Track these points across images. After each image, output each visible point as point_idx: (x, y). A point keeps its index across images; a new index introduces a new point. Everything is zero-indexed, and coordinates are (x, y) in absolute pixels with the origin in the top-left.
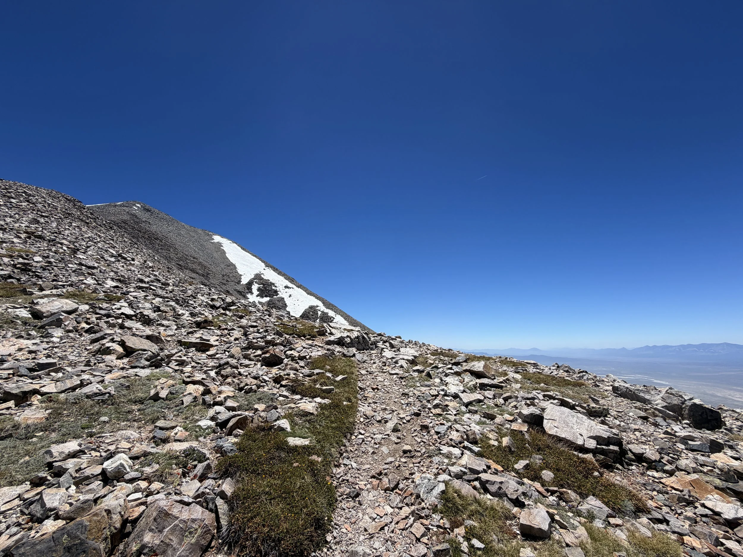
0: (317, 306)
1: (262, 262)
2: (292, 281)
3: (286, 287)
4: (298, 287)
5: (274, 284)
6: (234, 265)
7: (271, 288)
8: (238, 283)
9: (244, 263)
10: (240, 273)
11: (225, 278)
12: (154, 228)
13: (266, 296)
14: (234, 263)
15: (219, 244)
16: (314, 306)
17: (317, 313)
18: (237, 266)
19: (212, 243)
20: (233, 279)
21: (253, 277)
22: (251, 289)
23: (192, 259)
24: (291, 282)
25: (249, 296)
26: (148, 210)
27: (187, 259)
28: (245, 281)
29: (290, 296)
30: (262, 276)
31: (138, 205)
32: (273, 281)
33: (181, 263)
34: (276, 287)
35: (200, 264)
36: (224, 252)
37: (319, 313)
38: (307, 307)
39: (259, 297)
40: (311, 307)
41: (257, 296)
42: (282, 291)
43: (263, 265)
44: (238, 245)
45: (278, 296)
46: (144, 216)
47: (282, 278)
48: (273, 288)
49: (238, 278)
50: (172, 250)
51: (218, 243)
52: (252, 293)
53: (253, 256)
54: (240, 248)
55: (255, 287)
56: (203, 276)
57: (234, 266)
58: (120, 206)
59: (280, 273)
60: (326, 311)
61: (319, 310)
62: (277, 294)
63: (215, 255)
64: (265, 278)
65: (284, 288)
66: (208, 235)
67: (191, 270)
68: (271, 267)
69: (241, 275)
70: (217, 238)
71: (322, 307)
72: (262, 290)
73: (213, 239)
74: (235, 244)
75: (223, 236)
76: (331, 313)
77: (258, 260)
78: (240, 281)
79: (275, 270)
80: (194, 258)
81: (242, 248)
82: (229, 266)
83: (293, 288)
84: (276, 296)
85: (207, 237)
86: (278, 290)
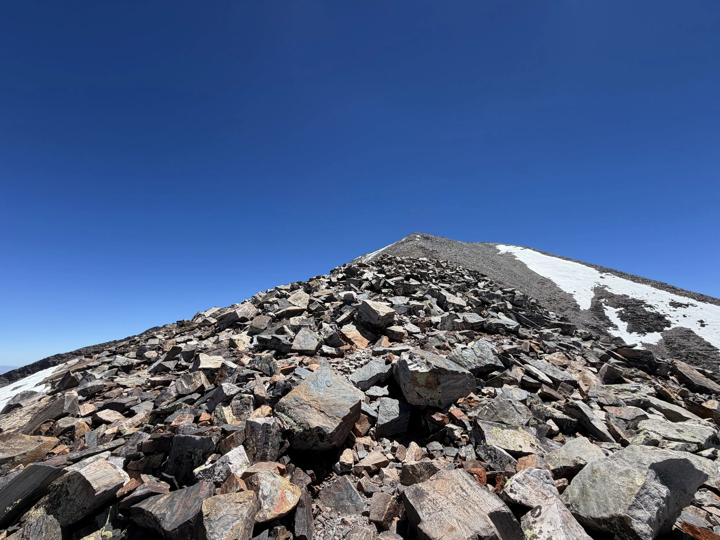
2: (673, 290)
3: (674, 304)
4: (703, 301)
5: (642, 302)
6: (550, 280)
8: (576, 310)
9: (561, 273)
14: (546, 276)
15: (510, 256)
18: (555, 279)
19: (500, 255)
21: (593, 295)
22: (608, 319)
25: (614, 332)
26: (428, 238)
28: (583, 304)
29: (703, 324)
30: (606, 289)
31: (418, 236)
32: (638, 297)
34: (651, 306)
36: (523, 265)
39: (636, 334)
41: (630, 331)
42: (672, 314)
44: (534, 250)
45: (673, 326)
46: (428, 245)
48: (648, 309)
49: (571, 301)
51: (507, 253)
52: (615, 326)
54: (539, 254)
55: (612, 315)
57: (548, 280)
58: (407, 241)
59: (634, 279)
63: (514, 270)
64: (615, 292)
65: (672, 308)
66: (490, 247)
68: (609, 271)
69: (571, 295)
70: (503, 248)
72: (630, 319)
73: (499, 251)
74: (528, 250)
75: (507, 244)
78: (577, 306)
79: (621, 275)
81: (541, 253)
82: (544, 284)
83: (692, 305)
84: (669, 326)
85: (491, 250)
86: (661, 313)
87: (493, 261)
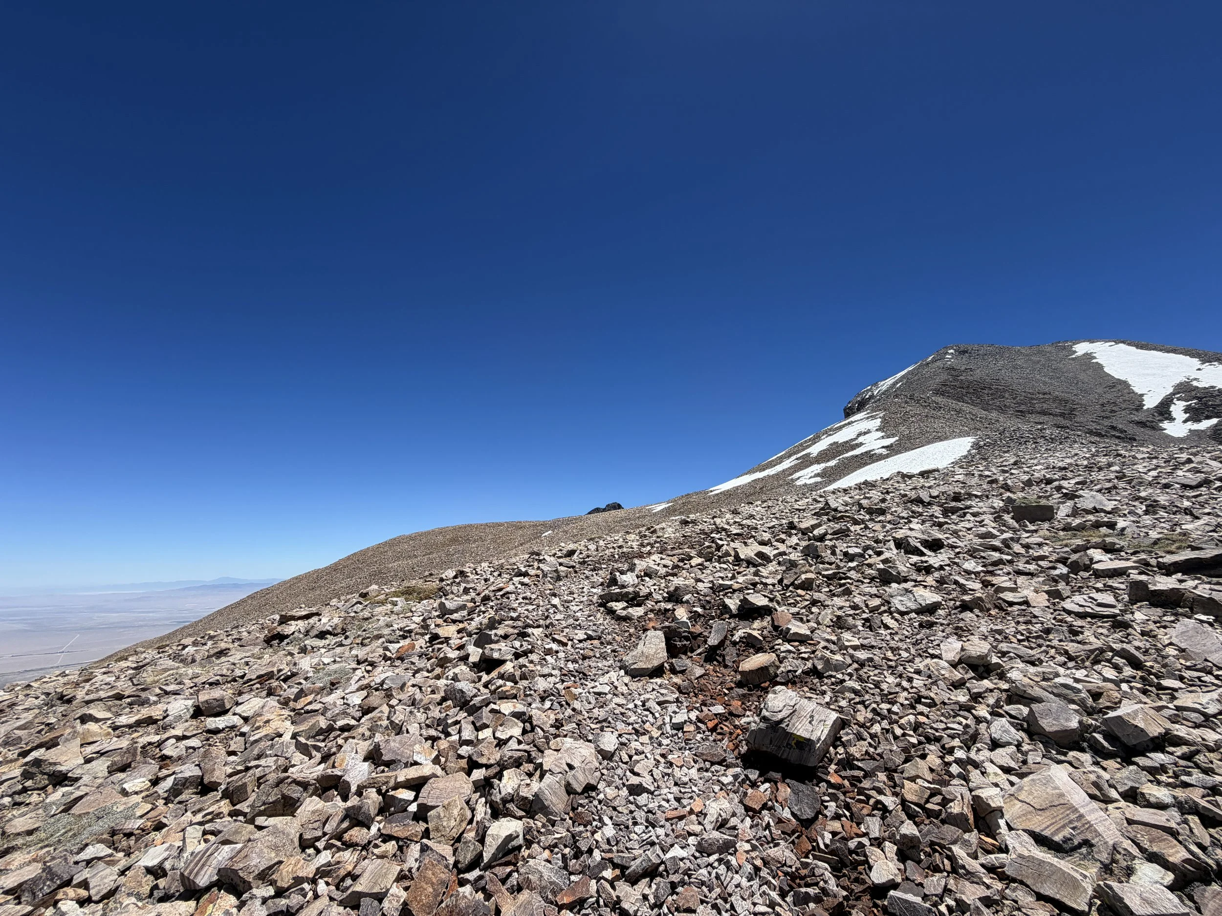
1: (1193, 357)
6: (1126, 382)
8: (1137, 410)
9: (1146, 372)
10: (1138, 390)
11: (1108, 408)
12: (978, 374)
13: (1208, 417)
14: (1124, 377)
15: (1088, 357)
18: (1133, 379)
19: (1073, 359)
20: (1123, 406)
21: (1170, 390)
22: (1170, 413)
23: (1041, 396)
25: (1165, 425)
26: (966, 352)
27: (1032, 399)
28: (1150, 402)
30: (1195, 383)
31: (952, 351)
33: (1023, 408)
35: (1055, 399)
36: (1100, 367)
39: (1189, 423)
41: (1185, 421)
43: (1196, 362)
44: (1129, 344)
46: (962, 363)
49: (1137, 402)
50: (1007, 395)
51: (1084, 355)
52: (1172, 419)
53: (1169, 352)
54: (1133, 349)
55: (1178, 409)
56: (1062, 415)
57: (1125, 384)
64: (1201, 385)
66: (1063, 349)
67: (1039, 413)
69: (1142, 395)
70: (1081, 348)
72: (1197, 409)
73: (1075, 352)
74: (1121, 345)
75: (1092, 341)
77: (1181, 357)
78: (1141, 406)
80: (1044, 394)
81: (1137, 347)
85: (1062, 354)
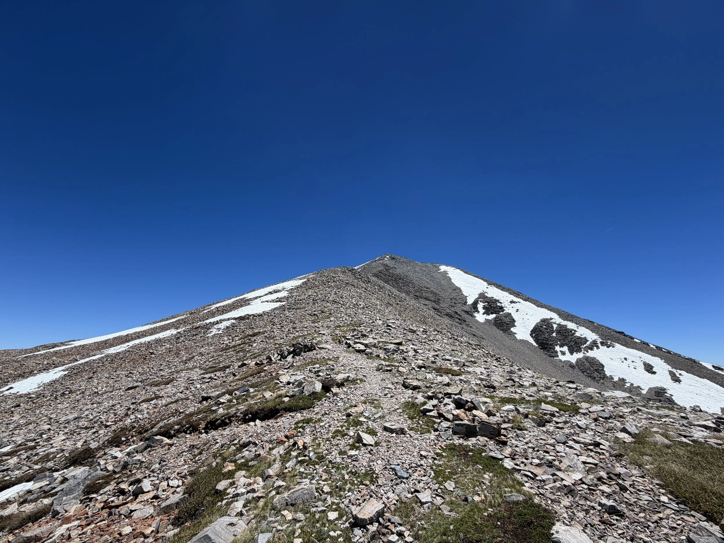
0: (551, 319)
1: (485, 281)
2: (517, 295)
3: (512, 302)
4: (526, 300)
5: (498, 301)
7: (496, 305)
8: (464, 304)
9: (467, 285)
10: (465, 294)
11: (453, 301)
12: (398, 271)
13: (492, 313)
14: (459, 286)
15: (445, 273)
16: (547, 319)
17: (553, 327)
18: (463, 289)
19: (439, 273)
20: (459, 301)
21: (477, 296)
22: (477, 308)
24: (516, 297)
25: (476, 314)
26: (394, 259)
27: (422, 290)
28: (470, 301)
29: (517, 311)
30: (486, 294)
31: (388, 257)
32: (497, 298)
34: (501, 303)
35: (432, 292)
36: (450, 279)
37: (555, 326)
38: (538, 320)
39: (485, 315)
40: (544, 321)
41: (483, 314)
42: (508, 306)
43: (485, 283)
44: (461, 270)
45: (505, 312)
46: (392, 264)
47: (506, 294)
48: (498, 304)
49: (464, 300)
51: (444, 271)
52: (478, 312)
53: (475, 277)
54: (463, 272)
55: (480, 307)
56: (435, 302)
57: (459, 289)
59: (503, 289)
60: (564, 323)
61: (555, 323)
62: (503, 311)
63: (443, 282)
64: (488, 296)
65: (510, 304)
66: (436, 266)
68: (493, 284)
69: (466, 297)
70: (443, 268)
71: (557, 319)
72: (487, 308)
73: (440, 269)
74: (458, 270)
76: (571, 325)
77: (480, 280)
78: (466, 302)
79: (498, 286)
80: (427, 288)
82: (455, 290)
83: (519, 302)
84: (503, 312)
85: (435, 269)
86: (504, 306)
87: (432, 277)
